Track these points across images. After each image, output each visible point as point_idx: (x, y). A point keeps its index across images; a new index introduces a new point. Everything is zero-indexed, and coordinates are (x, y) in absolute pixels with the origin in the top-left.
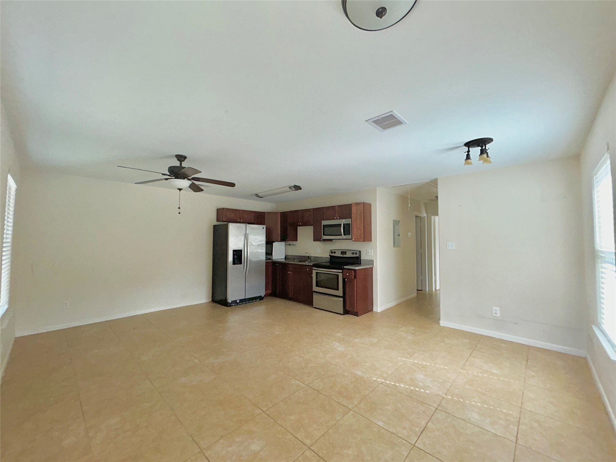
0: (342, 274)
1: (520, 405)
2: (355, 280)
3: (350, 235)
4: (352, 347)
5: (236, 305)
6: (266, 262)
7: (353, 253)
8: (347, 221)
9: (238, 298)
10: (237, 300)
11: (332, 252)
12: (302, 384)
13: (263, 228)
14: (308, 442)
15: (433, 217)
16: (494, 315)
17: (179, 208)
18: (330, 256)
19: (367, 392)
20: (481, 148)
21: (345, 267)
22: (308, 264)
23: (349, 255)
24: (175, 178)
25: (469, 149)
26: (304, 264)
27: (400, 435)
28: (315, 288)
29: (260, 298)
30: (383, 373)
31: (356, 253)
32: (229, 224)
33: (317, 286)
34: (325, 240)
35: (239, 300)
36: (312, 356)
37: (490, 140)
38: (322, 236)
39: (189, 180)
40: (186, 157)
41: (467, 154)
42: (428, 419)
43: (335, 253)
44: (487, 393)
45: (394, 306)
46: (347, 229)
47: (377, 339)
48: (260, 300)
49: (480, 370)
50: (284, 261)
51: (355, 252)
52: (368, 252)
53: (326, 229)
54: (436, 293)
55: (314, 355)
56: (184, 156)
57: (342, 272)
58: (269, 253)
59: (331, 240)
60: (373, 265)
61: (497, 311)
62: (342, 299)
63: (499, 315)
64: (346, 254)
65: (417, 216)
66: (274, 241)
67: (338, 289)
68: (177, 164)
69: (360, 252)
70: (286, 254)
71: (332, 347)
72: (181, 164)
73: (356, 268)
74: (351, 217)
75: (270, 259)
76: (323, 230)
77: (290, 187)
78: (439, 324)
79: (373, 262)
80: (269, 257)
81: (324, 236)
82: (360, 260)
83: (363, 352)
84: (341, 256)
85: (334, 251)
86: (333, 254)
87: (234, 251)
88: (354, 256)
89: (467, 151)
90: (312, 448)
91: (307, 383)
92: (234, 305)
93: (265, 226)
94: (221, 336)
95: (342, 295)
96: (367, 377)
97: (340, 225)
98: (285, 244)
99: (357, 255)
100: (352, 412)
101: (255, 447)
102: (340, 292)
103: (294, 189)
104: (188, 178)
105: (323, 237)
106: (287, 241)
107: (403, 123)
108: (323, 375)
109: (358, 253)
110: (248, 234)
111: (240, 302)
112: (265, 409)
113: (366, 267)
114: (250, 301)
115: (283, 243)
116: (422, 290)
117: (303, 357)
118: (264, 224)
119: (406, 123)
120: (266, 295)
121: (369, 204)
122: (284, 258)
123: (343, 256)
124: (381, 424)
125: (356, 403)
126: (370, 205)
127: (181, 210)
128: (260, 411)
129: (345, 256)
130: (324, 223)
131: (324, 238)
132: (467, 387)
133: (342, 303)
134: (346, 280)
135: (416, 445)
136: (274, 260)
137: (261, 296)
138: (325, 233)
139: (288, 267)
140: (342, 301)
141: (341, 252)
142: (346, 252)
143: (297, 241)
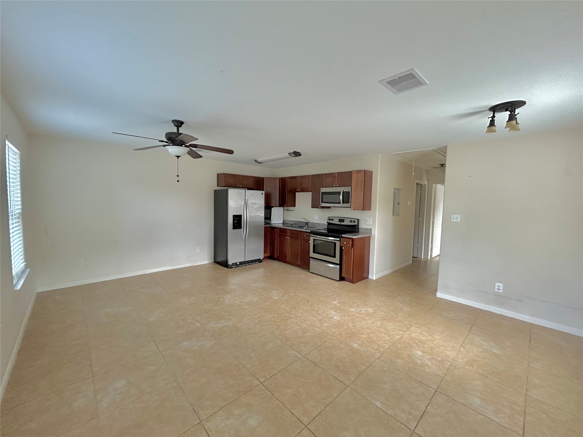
0: (339, 242)
1: (525, 392)
2: (353, 248)
3: (349, 203)
4: (349, 316)
5: (236, 267)
6: (265, 227)
7: (351, 221)
8: (347, 189)
9: (238, 260)
10: (237, 263)
11: (330, 219)
12: (299, 355)
13: (262, 194)
14: (306, 420)
15: (434, 185)
16: (496, 290)
17: (178, 176)
18: (327, 223)
19: (364, 367)
20: (509, 113)
21: (343, 236)
22: (305, 231)
23: (347, 223)
24: (173, 145)
25: (494, 114)
26: (302, 230)
27: (398, 419)
28: (312, 254)
29: (260, 261)
30: (379, 347)
31: (354, 222)
32: (229, 190)
33: (314, 252)
34: (323, 207)
35: (239, 262)
36: (309, 324)
37: (522, 103)
38: (321, 203)
39: (186, 146)
40: (183, 122)
41: (490, 120)
42: (427, 403)
43: (333, 220)
44: (488, 375)
45: (389, 274)
46: (347, 198)
47: (373, 309)
48: (259, 262)
49: (481, 349)
50: (282, 226)
51: (353, 220)
52: (366, 221)
53: (325, 196)
54: (431, 261)
55: (310, 324)
56: (181, 121)
57: (340, 241)
58: (268, 217)
59: (329, 207)
60: (371, 233)
61: (499, 287)
62: (338, 266)
63: (501, 291)
64: (344, 222)
65: (418, 184)
66: (273, 206)
67: (334, 257)
68: (175, 130)
69: (358, 220)
70: (284, 219)
71: (329, 316)
72: (178, 130)
73: (354, 237)
74: (351, 185)
75: (269, 224)
76: (322, 198)
77: (290, 153)
78: (435, 295)
79: (372, 230)
80: (268, 221)
81: (322, 203)
82: (358, 228)
83: (359, 322)
84: (339, 223)
85: (332, 218)
86: (331, 222)
87: (234, 216)
88: (352, 224)
89: (491, 116)
90: (309, 427)
91: (303, 354)
92: (234, 267)
93: (263, 192)
94: (221, 300)
95: (339, 263)
96: (364, 350)
97: (339, 193)
98: (284, 209)
99: (356, 224)
100: (348, 389)
101: (253, 422)
102: (337, 260)
103: (293, 155)
104: (186, 144)
106: (285, 206)
107: (422, 84)
108: (320, 346)
109: (356, 221)
110: (247, 199)
111: (240, 264)
112: (262, 380)
113: (363, 236)
114: (249, 264)
115: (282, 208)
116: (417, 257)
117: (300, 325)
118: (263, 190)
119: (426, 84)
120: (265, 258)
121: (371, 171)
122: (282, 223)
123: (341, 223)
124: (378, 404)
125: (353, 379)
126: (371, 173)
127: (179, 179)
128: (258, 381)
129: (342, 223)
130: (323, 190)
131: (322, 205)
132: (467, 367)
133: (338, 270)
134: (343, 248)
135: (416, 431)
136: (272, 225)
137: (260, 259)
138: (324, 201)
139: (286, 232)
140: (338, 268)
141: (339, 219)
142: (344, 220)
143: (295, 206)
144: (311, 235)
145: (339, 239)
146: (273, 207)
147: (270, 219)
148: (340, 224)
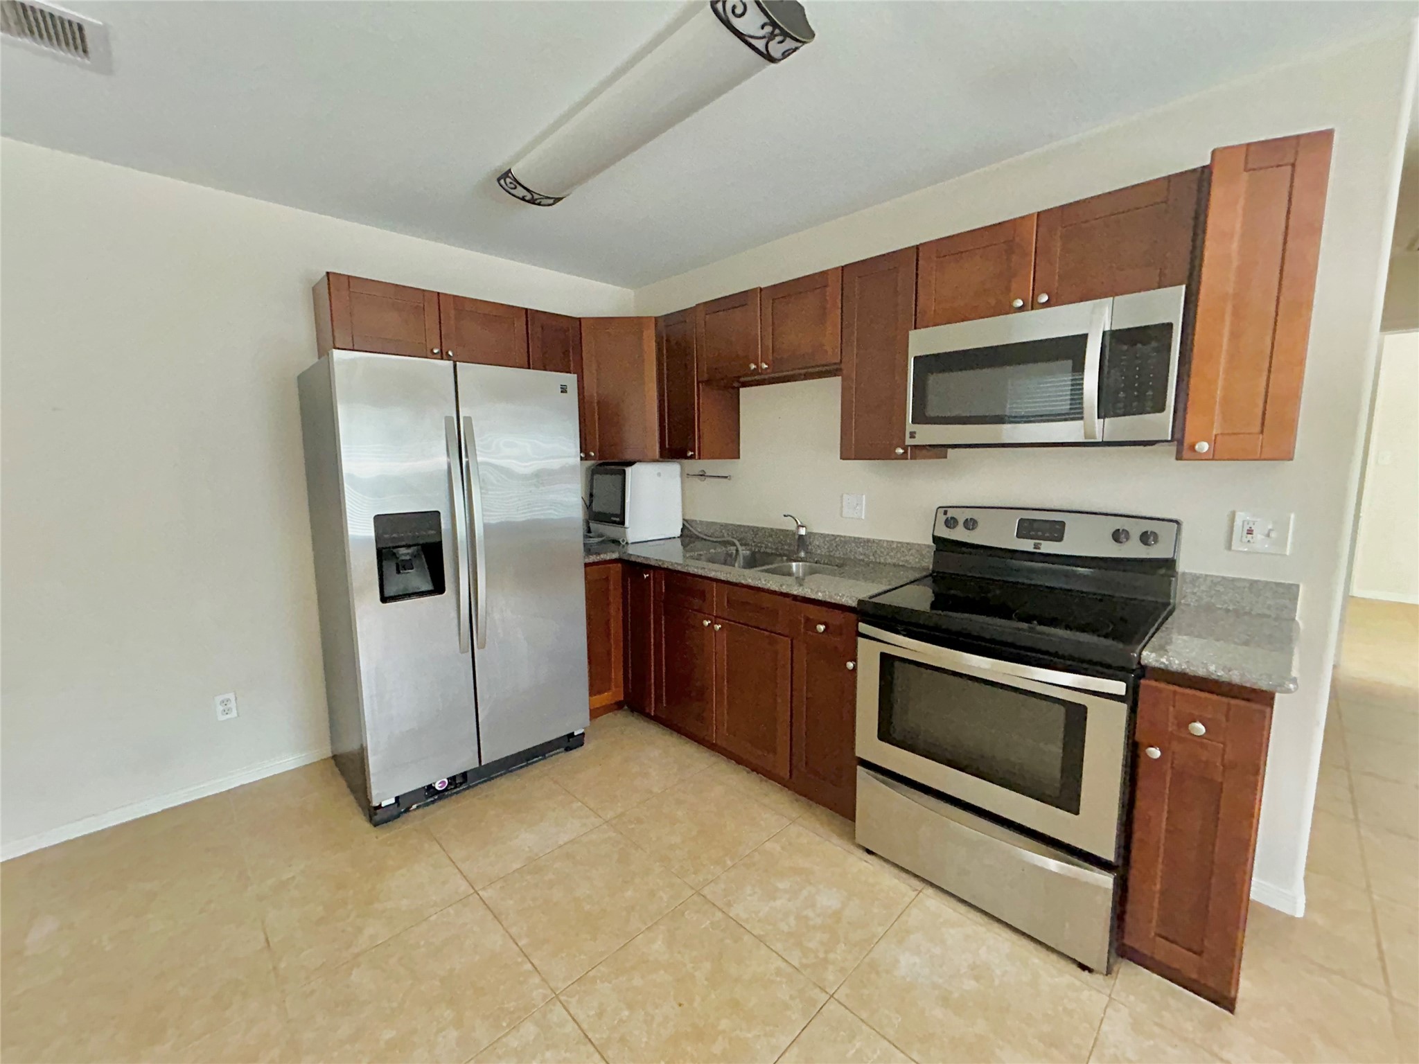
5: (431, 807)
7: (1120, 535)
8: (1147, 308)
9: (437, 770)
10: (434, 782)
11: (954, 519)
18: (936, 539)
22: (817, 594)
23: (1086, 542)
29: (571, 742)
31: (1145, 538)
32: (336, 358)
33: (885, 734)
34: (918, 452)
35: (446, 779)
38: (910, 426)
43: (970, 524)
48: (568, 751)
50: (680, 555)
51: (1135, 526)
52: (1239, 531)
58: (608, 512)
62: (1106, 880)
64: (1060, 539)
66: (631, 457)
67: (1072, 806)
69: (1178, 526)
70: (687, 518)
75: (613, 544)
76: (920, 393)
79: (1295, 599)
80: (610, 531)
81: (918, 429)
84: (1027, 545)
85: (969, 514)
86: (960, 534)
88: (1135, 551)
92: (419, 812)
93: (570, 379)
95: (1110, 855)
97: (1072, 348)
98: (683, 469)
99: (1161, 551)
105: (912, 435)
106: (692, 457)
109: (1160, 532)
110: (468, 419)
111: (452, 786)
115: (673, 469)
118: (570, 371)
122: (678, 533)
123: (1036, 546)
129: (1048, 547)
131: (917, 441)
133: (1105, 904)
134: (1154, 751)
136: (631, 550)
137: (571, 735)
138: (931, 412)
139: (702, 595)
140: (1106, 890)
141: (1021, 521)
142: (1063, 524)
143: (739, 458)
144: (863, 627)
145: (1119, 687)
146: (631, 464)
147: (622, 523)
148: (1032, 550)
